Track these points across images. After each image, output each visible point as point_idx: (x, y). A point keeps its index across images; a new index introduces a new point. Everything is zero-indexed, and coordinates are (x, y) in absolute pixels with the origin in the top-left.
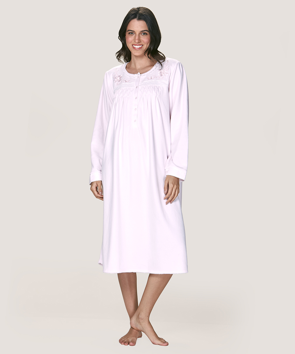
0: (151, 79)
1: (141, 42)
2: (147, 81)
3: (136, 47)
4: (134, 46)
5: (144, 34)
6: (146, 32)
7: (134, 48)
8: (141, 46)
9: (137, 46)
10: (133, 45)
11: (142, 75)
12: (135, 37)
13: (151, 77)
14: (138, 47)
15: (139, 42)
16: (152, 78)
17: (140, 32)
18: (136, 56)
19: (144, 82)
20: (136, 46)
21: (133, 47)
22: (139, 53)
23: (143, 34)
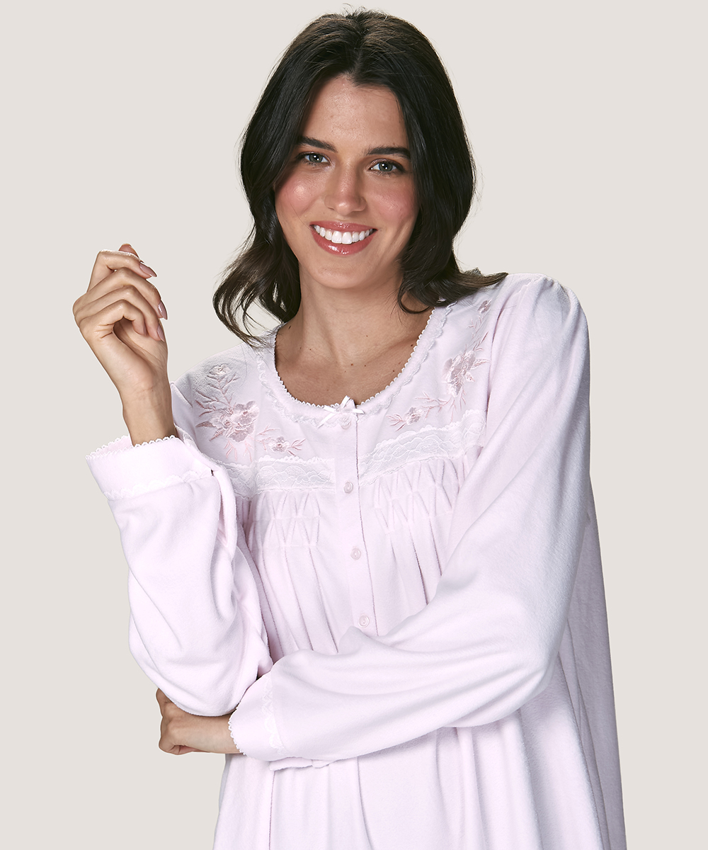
0: (416, 419)
1: (366, 210)
2: (391, 442)
3: (336, 237)
4: (322, 232)
5: (387, 166)
6: (397, 158)
7: (323, 242)
8: (362, 236)
9: (342, 231)
10: (313, 225)
11: (366, 407)
12: (336, 179)
13: (412, 410)
14: (347, 238)
15: (353, 214)
16: (420, 412)
17: (362, 156)
18: (327, 288)
19: (380, 446)
20: (337, 233)
21: (318, 238)
22: (348, 273)
23: (377, 167)
